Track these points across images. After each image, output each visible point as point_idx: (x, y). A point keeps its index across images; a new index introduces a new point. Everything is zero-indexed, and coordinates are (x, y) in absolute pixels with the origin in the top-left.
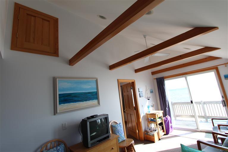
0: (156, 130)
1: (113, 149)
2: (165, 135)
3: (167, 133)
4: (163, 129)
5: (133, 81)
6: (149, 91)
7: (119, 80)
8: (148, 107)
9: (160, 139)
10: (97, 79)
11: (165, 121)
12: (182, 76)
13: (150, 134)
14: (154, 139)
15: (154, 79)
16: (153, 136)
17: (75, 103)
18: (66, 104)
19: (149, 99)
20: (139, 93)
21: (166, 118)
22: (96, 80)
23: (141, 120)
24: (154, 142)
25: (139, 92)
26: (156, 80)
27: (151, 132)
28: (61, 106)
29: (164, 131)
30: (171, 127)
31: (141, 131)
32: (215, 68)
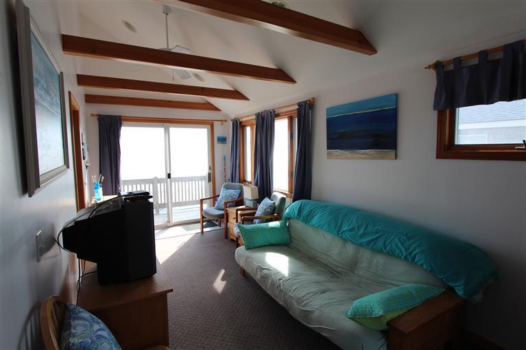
5: (78, 108)
6: (86, 147)
7: (71, 96)
8: (97, 187)
15: (93, 115)
19: (87, 167)
20: (83, 146)
22: (59, 73)
25: (83, 144)
26: (96, 118)
32: (210, 124)
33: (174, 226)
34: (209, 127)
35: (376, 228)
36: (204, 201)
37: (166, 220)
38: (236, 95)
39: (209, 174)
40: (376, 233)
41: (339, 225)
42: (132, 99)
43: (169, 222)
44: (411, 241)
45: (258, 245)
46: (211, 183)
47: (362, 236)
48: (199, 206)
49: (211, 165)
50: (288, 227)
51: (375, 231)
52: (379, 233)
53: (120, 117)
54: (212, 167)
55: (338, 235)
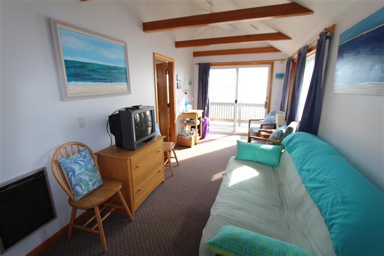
0: (193, 134)
1: (158, 152)
2: (200, 139)
3: (203, 137)
4: (199, 132)
5: (172, 61)
6: (187, 82)
7: (155, 55)
8: (186, 104)
9: (196, 144)
10: (126, 45)
11: (204, 123)
12: (233, 66)
13: (186, 139)
14: (191, 143)
15: (196, 64)
16: (190, 139)
17: (93, 83)
18: (79, 83)
19: (186, 93)
20: (177, 82)
21: (205, 120)
22: (124, 45)
23: (176, 121)
24: (190, 147)
25: (177, 80)
26: (198, 66)
27: (188, 135)
28: (72, 84)
29: (200, 135)
30: (208, 131)
31: (174, 135)
32: (271, 63)
33: (237, 134)
34: (270, 65)
35: (326, 177)
36: (251, 121)
37: (233, 130)
38: (280, 36)
39: (266, 103)
40: (322, 182)
41: (304, 162)
42: (217, 51)
43: (234, 131)
44: (342, 207)
45: (245, 159)
46: (267, 109)
47: (312, 180)
48: (248, 124)
49: (268, 96)
50: (281, 153)
51: (322, 179)
52: (324, 183)
53: (210, 63)
54: (269, 97)
55: (300, 172)
